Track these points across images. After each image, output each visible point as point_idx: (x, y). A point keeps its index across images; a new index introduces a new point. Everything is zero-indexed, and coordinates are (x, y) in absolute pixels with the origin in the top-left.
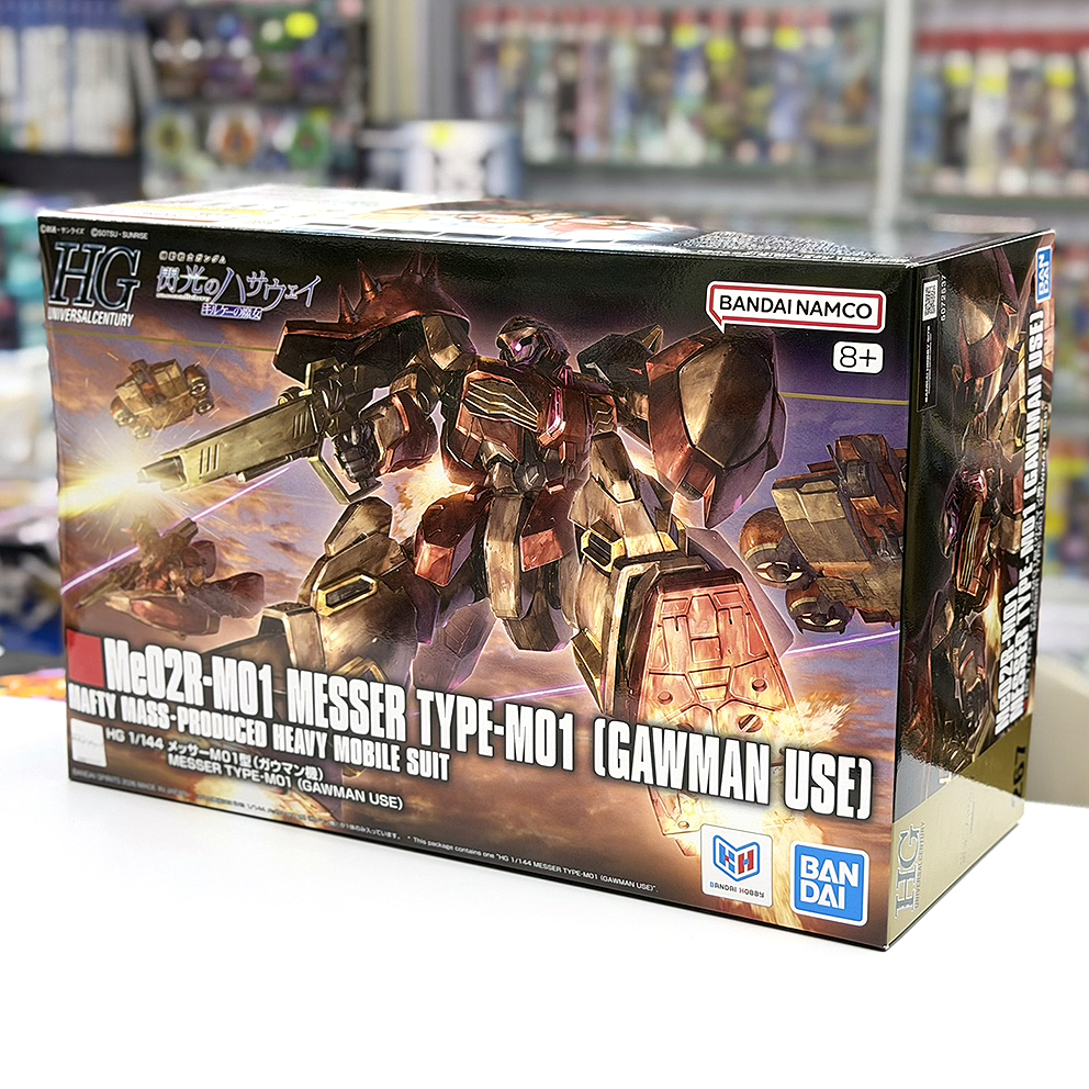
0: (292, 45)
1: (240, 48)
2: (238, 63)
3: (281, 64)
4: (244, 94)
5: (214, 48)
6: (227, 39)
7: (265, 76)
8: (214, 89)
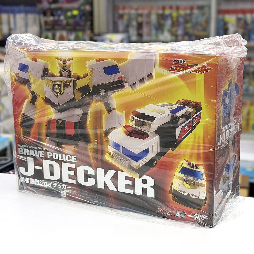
0: (74, 17)
1: (62, 18)
2: (62, 21)
3: (71, 21)
4: (63, 28)
5: (56, 18)
6: (59, 16)
7: (68, 24)
8: (56, 27)
